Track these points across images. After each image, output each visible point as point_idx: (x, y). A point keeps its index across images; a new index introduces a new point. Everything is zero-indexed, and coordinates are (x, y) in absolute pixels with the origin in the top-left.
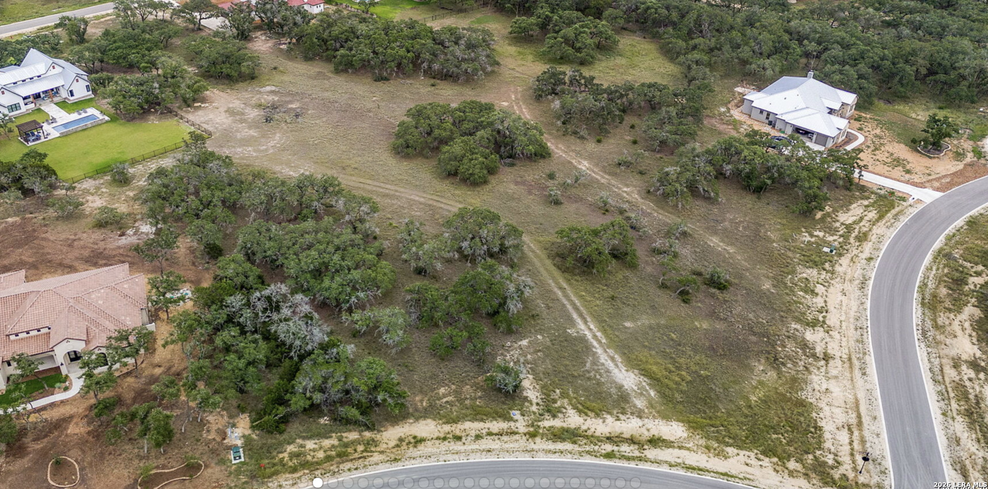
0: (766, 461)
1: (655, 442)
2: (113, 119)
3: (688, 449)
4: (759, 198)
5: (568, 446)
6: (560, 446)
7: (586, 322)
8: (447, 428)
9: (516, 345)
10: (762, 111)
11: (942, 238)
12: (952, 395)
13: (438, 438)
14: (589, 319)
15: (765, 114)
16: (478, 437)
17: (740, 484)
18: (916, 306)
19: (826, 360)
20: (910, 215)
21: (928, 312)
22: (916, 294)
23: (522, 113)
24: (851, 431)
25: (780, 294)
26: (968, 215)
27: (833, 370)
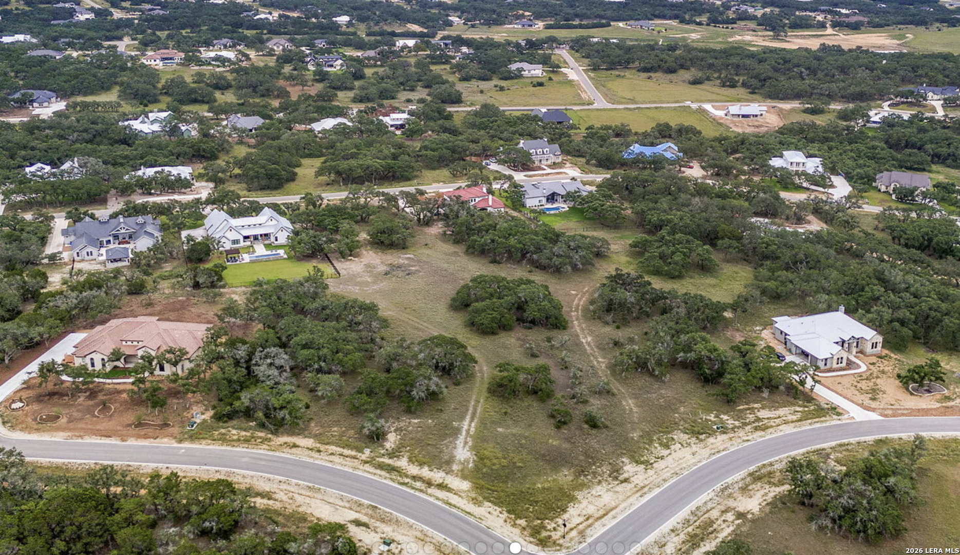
0: (505, 515)
1: (442, 486)
2: (289, 258)
3: (460, 496)
4: (703, 386)
5: (383, 473)
6: (379, 472)
7: (471, 422)
8: (318, 445)
9: (408, 420)
10: (782, 332)
11: (833, 444)
12: (697, 523)
13: (308, 448)
14: (476, 421)
15: (783, 334)
16: (332, 454)
17: (471, 519)
18: (743, 473)
19: (622, 482)
20: (828, 424)
21: (748, 479)
22: (754, 467)
23: (580, 300)
24: (587, 519)
25: (637, 442)
26: (885, 436)
27: (619, 488)
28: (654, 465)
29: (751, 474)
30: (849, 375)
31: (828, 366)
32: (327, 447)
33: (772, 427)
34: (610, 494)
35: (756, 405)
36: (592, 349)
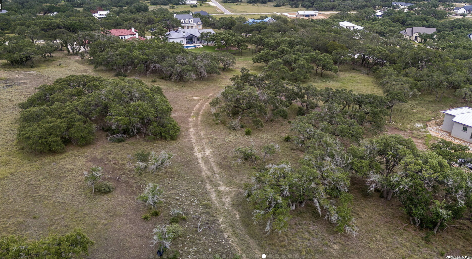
10: (465, 128)
15: (470, 131)
23: (202, 105)
36: (211, 169)
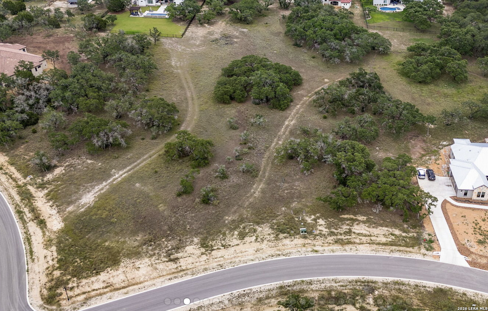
1: (42, 222)
3: (44, 234)
5: (18, 198)
7: (126, 172)
9: (85, 159)
11: (392, 279)
14: (130, 173)
16: (6, 173)
17: (26, 258)
18: (274, 284)
19: (171, 260)
20: (407, 256)
21: (274, 292)
22: (291, 281)
24: (106, 287)
25: (226, 225)
26: (449, 286)
27: (161, 266)
28: (213, 252)
29: (281, 287)
30: (482, 209)
31: (468, 196)
32: (9, 167)
33: (354, 243)
34: (150, 268)
35: (361, 218)
36: (285, 132)
